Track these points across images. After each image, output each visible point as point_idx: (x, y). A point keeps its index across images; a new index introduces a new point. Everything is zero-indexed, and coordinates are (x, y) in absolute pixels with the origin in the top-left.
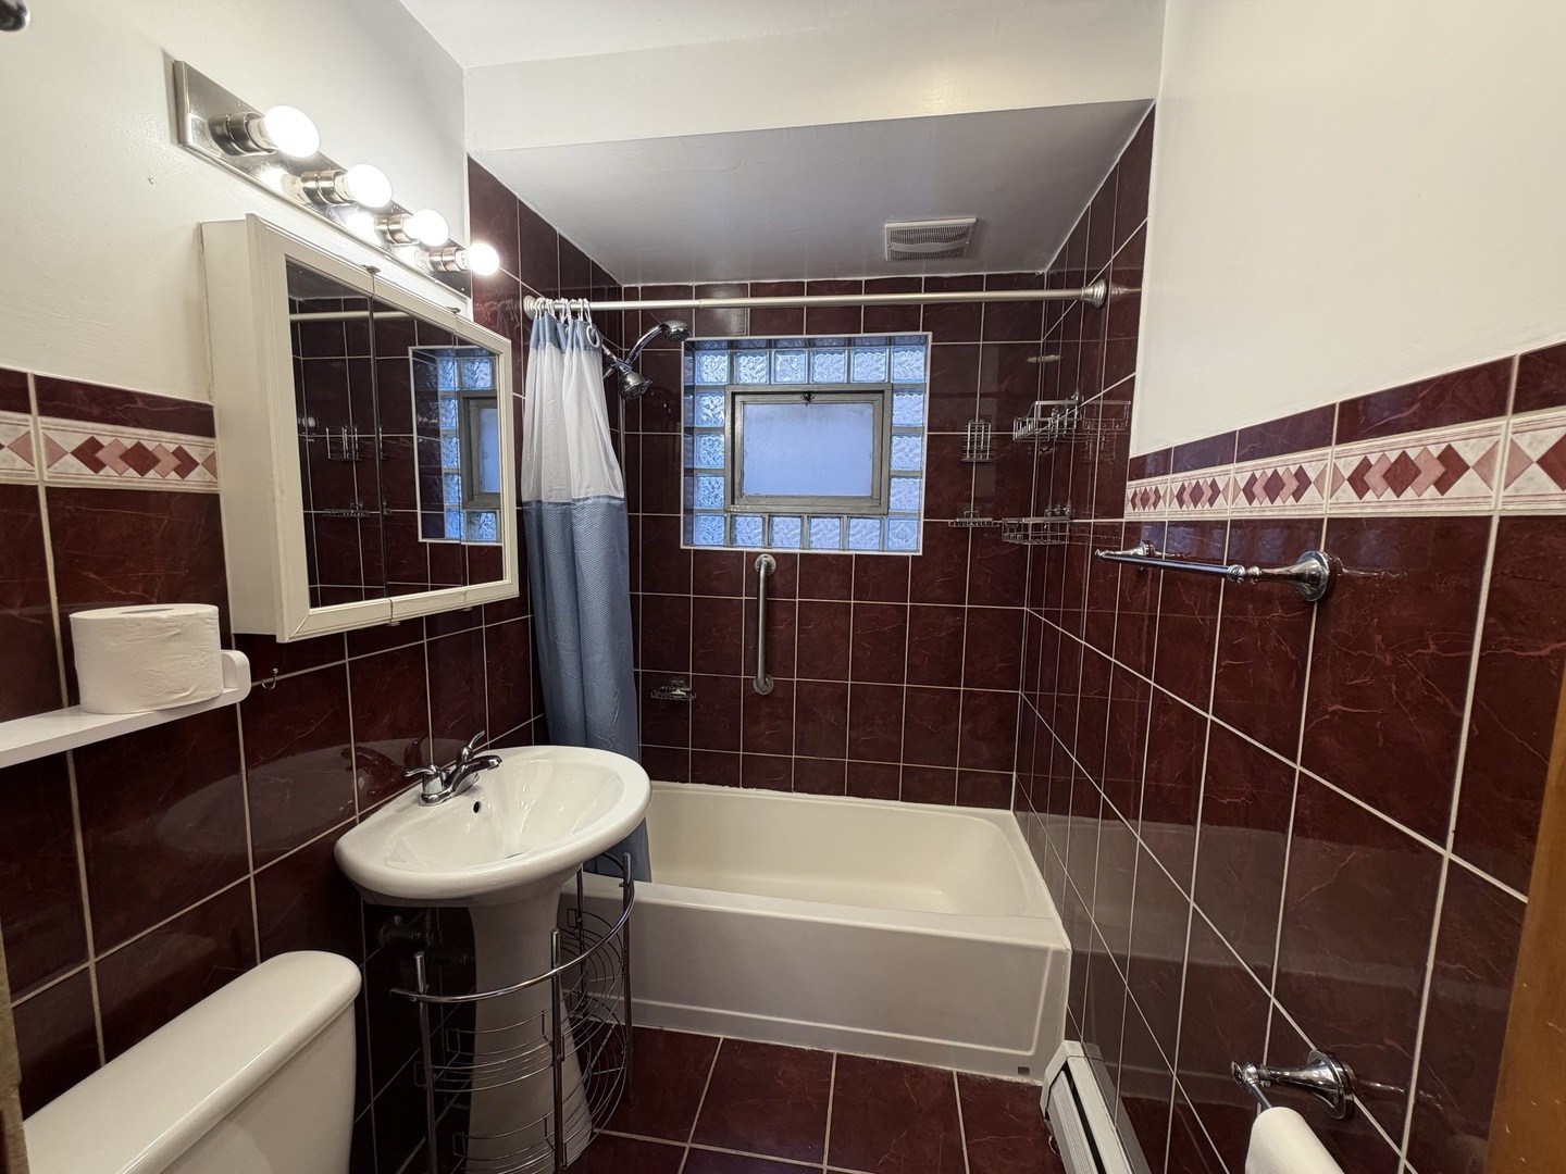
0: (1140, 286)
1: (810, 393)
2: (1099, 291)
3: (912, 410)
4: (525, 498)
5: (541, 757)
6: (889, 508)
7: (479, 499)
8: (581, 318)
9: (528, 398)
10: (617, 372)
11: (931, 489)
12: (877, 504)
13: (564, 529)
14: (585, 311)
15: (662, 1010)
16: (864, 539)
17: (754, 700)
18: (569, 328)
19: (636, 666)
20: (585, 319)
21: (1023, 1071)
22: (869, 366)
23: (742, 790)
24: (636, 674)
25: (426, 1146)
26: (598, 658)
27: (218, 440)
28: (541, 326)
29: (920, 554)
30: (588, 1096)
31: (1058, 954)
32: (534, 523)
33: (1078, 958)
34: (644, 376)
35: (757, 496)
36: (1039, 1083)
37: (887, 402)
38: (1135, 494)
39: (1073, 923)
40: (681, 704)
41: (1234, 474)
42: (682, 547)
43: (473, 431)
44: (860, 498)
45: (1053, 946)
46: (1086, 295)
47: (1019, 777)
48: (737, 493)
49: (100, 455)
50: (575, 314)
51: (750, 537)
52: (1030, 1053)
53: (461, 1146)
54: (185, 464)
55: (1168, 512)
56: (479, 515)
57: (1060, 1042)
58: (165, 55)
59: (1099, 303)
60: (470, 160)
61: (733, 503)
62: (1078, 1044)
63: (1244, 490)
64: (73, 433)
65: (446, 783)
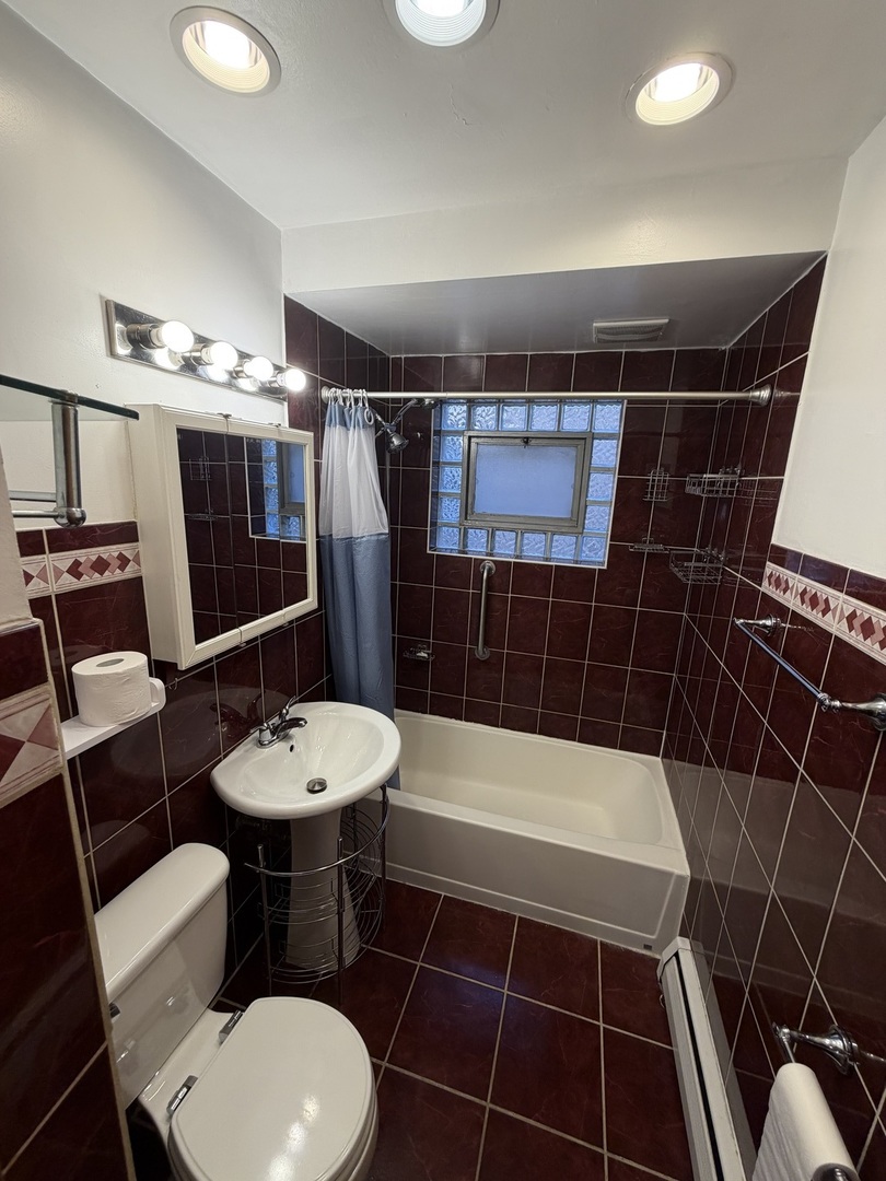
0: (799, 391)
1: (528, 438)
2: (765, 394)
3: (607, 454)
4: (321, 534)
5: (332, 711)
6: (584, 528)
7: (289, 507)
8: (361, 404)
9: (324, 461)
10: (385, 433)
11: (617, 519)
12: (575, 523)
13: (347, 555)
14: (364, 398)
15: (405, 872)
16: (564, 552)
17: (476, 664)
18: (353, 411)
19: (394, 633)
20: (364, 405)
21: (648, 947)
22: (576, 418)
23: (464, 723)
24: (394, 638)
25: (263, 939)
26: (368, 645)
27: (140, 543)
28: (333, 409)
29: (605, 567)
30: (358, 926)
31: (681, 878)
32: (327, 551)
33: (694, 883)
34: (405, 437)
35: (484, 514)
36: (658, 957)
37: (588, 446)
38: (771, 575)
39: (693, 855)
40: (424, 662)
41: (843, 602)
42: (428, 552)
43: (284, 457)
44: (562, 519)
45: (677, 872)
46: (753, 397)
47: (667, 734)
48: (469, 512)
49: (80, 569)
50: (356, 400)
51: (477, 547)
52: (654, 937)
53: (283, 948)
54: (123, 561)
55: (791, 601)
56: (289, 518)
57: (675, 938)
58: (101, 297)
59: (765, 404)
60: (286, 298)
61: (466, 519)
62: (687, 941)
63: (847, 618)
64: (65, 559)
65: (273, 734)
